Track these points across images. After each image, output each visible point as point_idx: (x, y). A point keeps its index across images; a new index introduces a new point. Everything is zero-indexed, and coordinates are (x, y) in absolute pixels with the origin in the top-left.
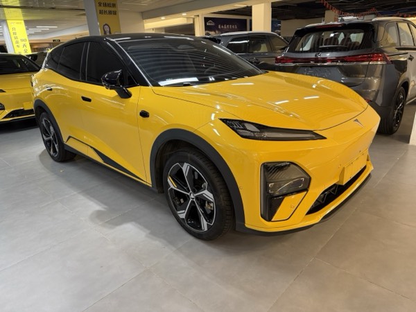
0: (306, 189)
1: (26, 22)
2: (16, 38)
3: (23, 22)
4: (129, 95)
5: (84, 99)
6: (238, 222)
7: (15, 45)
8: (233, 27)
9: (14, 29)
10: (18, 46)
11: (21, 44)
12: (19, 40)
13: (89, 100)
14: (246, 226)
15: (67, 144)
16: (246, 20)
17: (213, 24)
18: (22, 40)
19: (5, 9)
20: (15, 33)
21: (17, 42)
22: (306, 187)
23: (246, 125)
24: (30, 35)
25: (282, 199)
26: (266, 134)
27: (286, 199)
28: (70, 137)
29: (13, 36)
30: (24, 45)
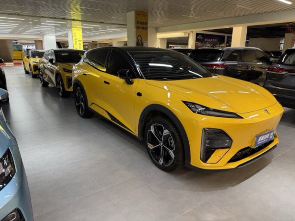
0: (229, 147)
1: (83, 29)
2: (76, 39)
3: (81, 29)
4: (131, 83)
5: (105, 82)
6: (186, 161)
7: (74, 43)
8: (215, 40)
9: (75, 33)
10: (76, 44)
11: (78, 43)
12: (77, 40)
13: (108, 83)
14: (191, 164)
15: (90, 107)
16: (224, 36)
17: (201, 38)
18: (79, 41)
19: (73, 21)
20: (75, 36)
21: (76, 42)
22: (229, 146)
23: (196, 106)
24: (84, 37)
25: (214, 151)
26: (208, 112)
27: (217, 151)
28: (93, 103)
29: (74, 38)
30: (80, 44)
